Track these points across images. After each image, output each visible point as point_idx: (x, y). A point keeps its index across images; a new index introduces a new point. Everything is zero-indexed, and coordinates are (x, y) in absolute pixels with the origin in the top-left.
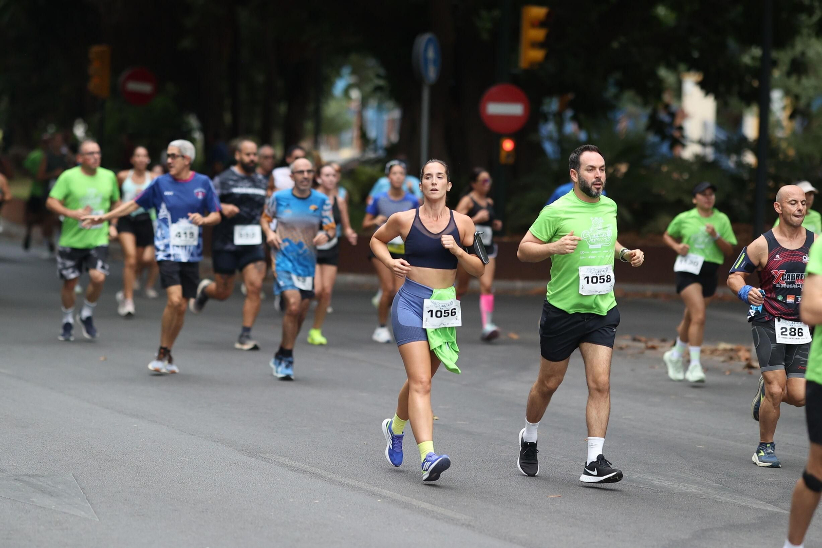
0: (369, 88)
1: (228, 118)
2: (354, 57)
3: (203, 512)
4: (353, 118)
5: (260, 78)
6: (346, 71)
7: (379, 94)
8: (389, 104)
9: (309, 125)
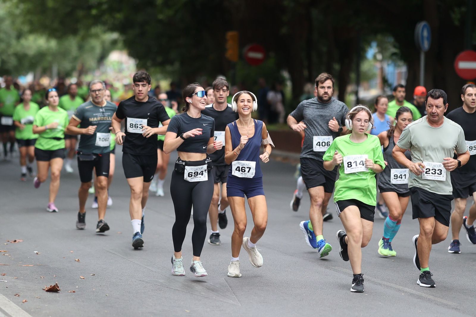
0: (388, 54)
1: (306, 73)
2: (379, 37)
3: (301, 300)
4: (378, 72)
5: (324, 49)
6: (374, 44)
7: (394, 57)
8: (401, 63)
9: (353, 76)
